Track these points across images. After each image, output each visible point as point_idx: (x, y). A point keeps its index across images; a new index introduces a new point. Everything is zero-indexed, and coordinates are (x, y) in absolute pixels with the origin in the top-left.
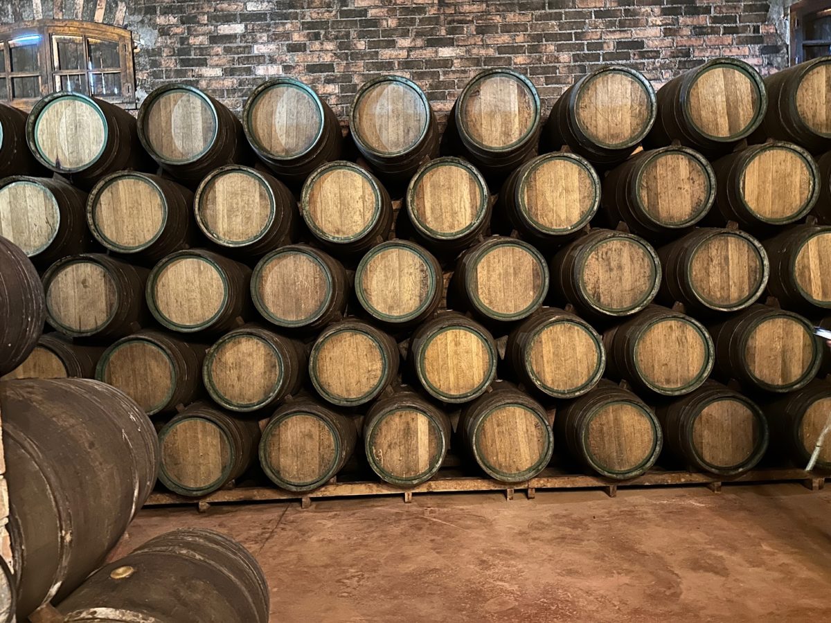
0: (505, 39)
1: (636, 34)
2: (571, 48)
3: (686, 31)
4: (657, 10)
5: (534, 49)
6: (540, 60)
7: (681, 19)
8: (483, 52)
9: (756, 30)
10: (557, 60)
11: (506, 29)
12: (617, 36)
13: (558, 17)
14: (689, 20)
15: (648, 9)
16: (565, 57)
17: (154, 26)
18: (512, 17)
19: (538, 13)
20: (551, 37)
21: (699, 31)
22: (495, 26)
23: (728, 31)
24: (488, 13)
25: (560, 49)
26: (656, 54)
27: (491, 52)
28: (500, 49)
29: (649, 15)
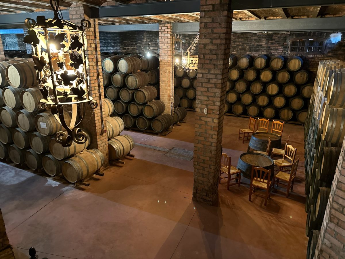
0: (238, 43)
1: (261, 44)
2: (249, 45)
3: (270, 43)
4: (265, 39)
5: (242, 45)
6: (243, 47)
7: (269, 41)
8: (234, 45)
9: (283, 44)
10: (246, 47)
11: (238, 42)
12: (257, 44)
13: (247, 40)
14: (271, 41)
15: (263, 39)
16: (248, 47)
17: (185, 39)
18: (240, 40)
19: (244, 39)
20: (245, 43)
21: (272, 43)
22: (237, 41)
23: (277, 44)
24: (235, 39)
25: (247, 45)
26: (264, 47)
27: (235, 45)
28: (237, 45)
29: (263, 40)
